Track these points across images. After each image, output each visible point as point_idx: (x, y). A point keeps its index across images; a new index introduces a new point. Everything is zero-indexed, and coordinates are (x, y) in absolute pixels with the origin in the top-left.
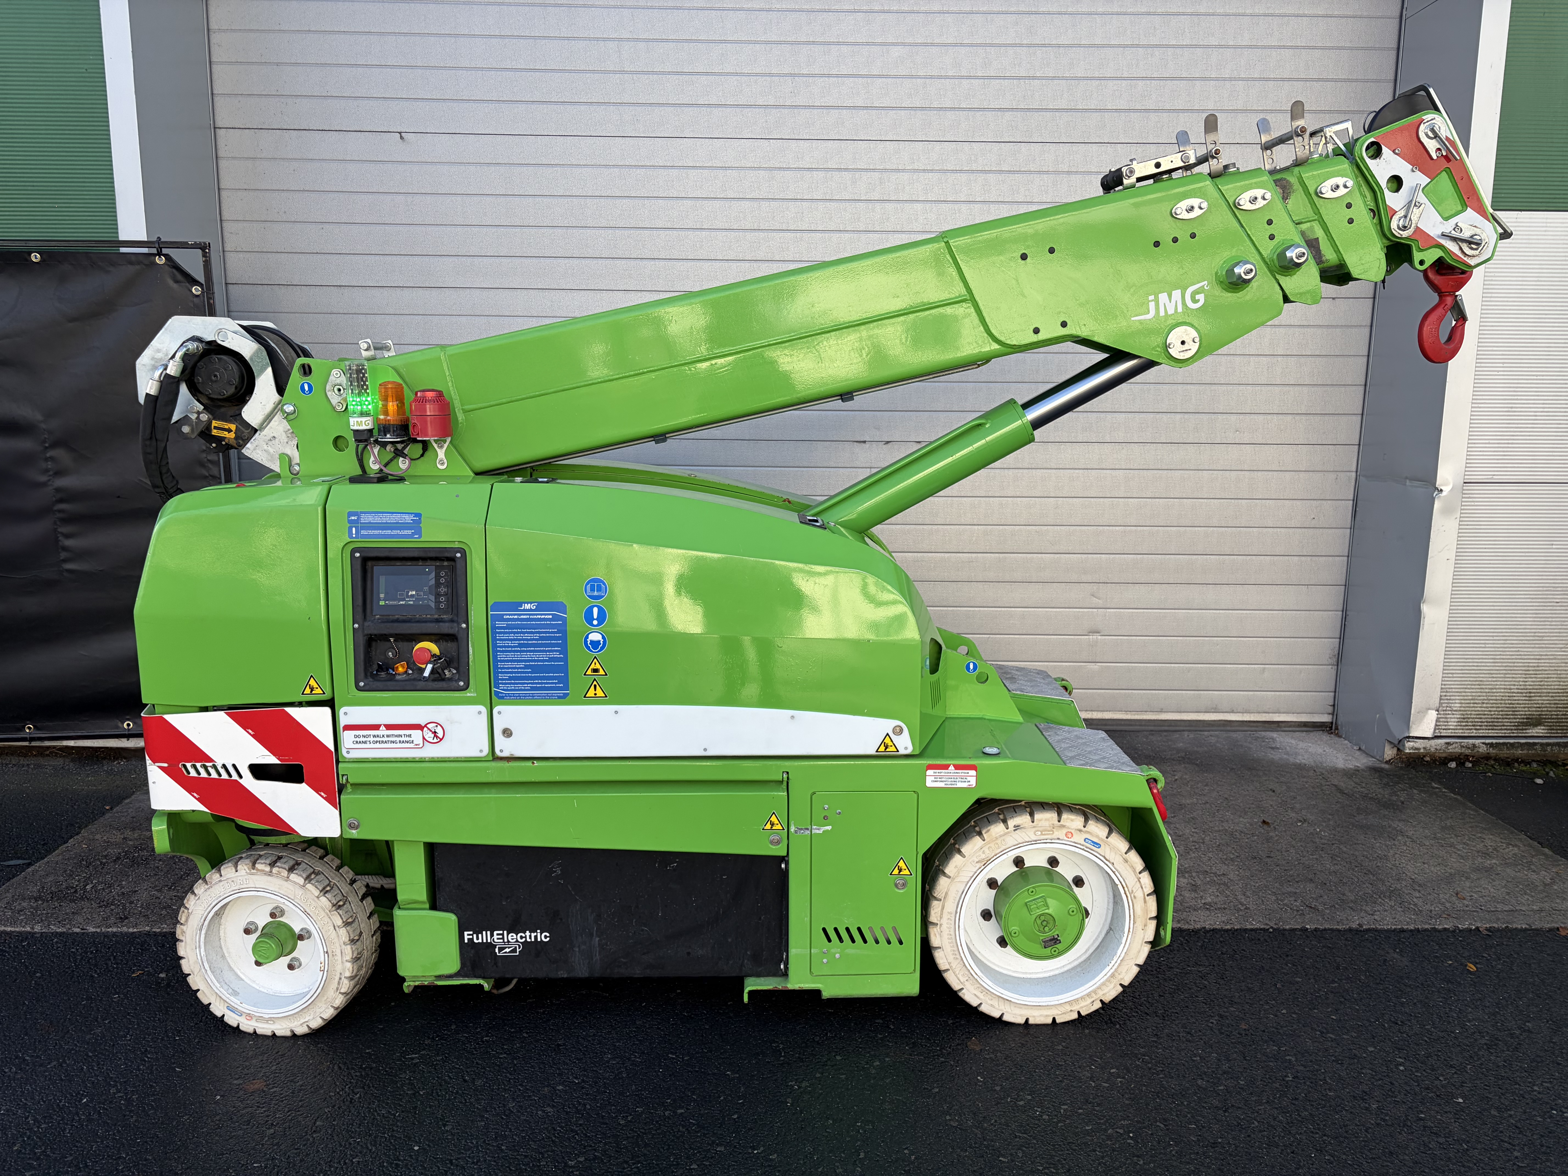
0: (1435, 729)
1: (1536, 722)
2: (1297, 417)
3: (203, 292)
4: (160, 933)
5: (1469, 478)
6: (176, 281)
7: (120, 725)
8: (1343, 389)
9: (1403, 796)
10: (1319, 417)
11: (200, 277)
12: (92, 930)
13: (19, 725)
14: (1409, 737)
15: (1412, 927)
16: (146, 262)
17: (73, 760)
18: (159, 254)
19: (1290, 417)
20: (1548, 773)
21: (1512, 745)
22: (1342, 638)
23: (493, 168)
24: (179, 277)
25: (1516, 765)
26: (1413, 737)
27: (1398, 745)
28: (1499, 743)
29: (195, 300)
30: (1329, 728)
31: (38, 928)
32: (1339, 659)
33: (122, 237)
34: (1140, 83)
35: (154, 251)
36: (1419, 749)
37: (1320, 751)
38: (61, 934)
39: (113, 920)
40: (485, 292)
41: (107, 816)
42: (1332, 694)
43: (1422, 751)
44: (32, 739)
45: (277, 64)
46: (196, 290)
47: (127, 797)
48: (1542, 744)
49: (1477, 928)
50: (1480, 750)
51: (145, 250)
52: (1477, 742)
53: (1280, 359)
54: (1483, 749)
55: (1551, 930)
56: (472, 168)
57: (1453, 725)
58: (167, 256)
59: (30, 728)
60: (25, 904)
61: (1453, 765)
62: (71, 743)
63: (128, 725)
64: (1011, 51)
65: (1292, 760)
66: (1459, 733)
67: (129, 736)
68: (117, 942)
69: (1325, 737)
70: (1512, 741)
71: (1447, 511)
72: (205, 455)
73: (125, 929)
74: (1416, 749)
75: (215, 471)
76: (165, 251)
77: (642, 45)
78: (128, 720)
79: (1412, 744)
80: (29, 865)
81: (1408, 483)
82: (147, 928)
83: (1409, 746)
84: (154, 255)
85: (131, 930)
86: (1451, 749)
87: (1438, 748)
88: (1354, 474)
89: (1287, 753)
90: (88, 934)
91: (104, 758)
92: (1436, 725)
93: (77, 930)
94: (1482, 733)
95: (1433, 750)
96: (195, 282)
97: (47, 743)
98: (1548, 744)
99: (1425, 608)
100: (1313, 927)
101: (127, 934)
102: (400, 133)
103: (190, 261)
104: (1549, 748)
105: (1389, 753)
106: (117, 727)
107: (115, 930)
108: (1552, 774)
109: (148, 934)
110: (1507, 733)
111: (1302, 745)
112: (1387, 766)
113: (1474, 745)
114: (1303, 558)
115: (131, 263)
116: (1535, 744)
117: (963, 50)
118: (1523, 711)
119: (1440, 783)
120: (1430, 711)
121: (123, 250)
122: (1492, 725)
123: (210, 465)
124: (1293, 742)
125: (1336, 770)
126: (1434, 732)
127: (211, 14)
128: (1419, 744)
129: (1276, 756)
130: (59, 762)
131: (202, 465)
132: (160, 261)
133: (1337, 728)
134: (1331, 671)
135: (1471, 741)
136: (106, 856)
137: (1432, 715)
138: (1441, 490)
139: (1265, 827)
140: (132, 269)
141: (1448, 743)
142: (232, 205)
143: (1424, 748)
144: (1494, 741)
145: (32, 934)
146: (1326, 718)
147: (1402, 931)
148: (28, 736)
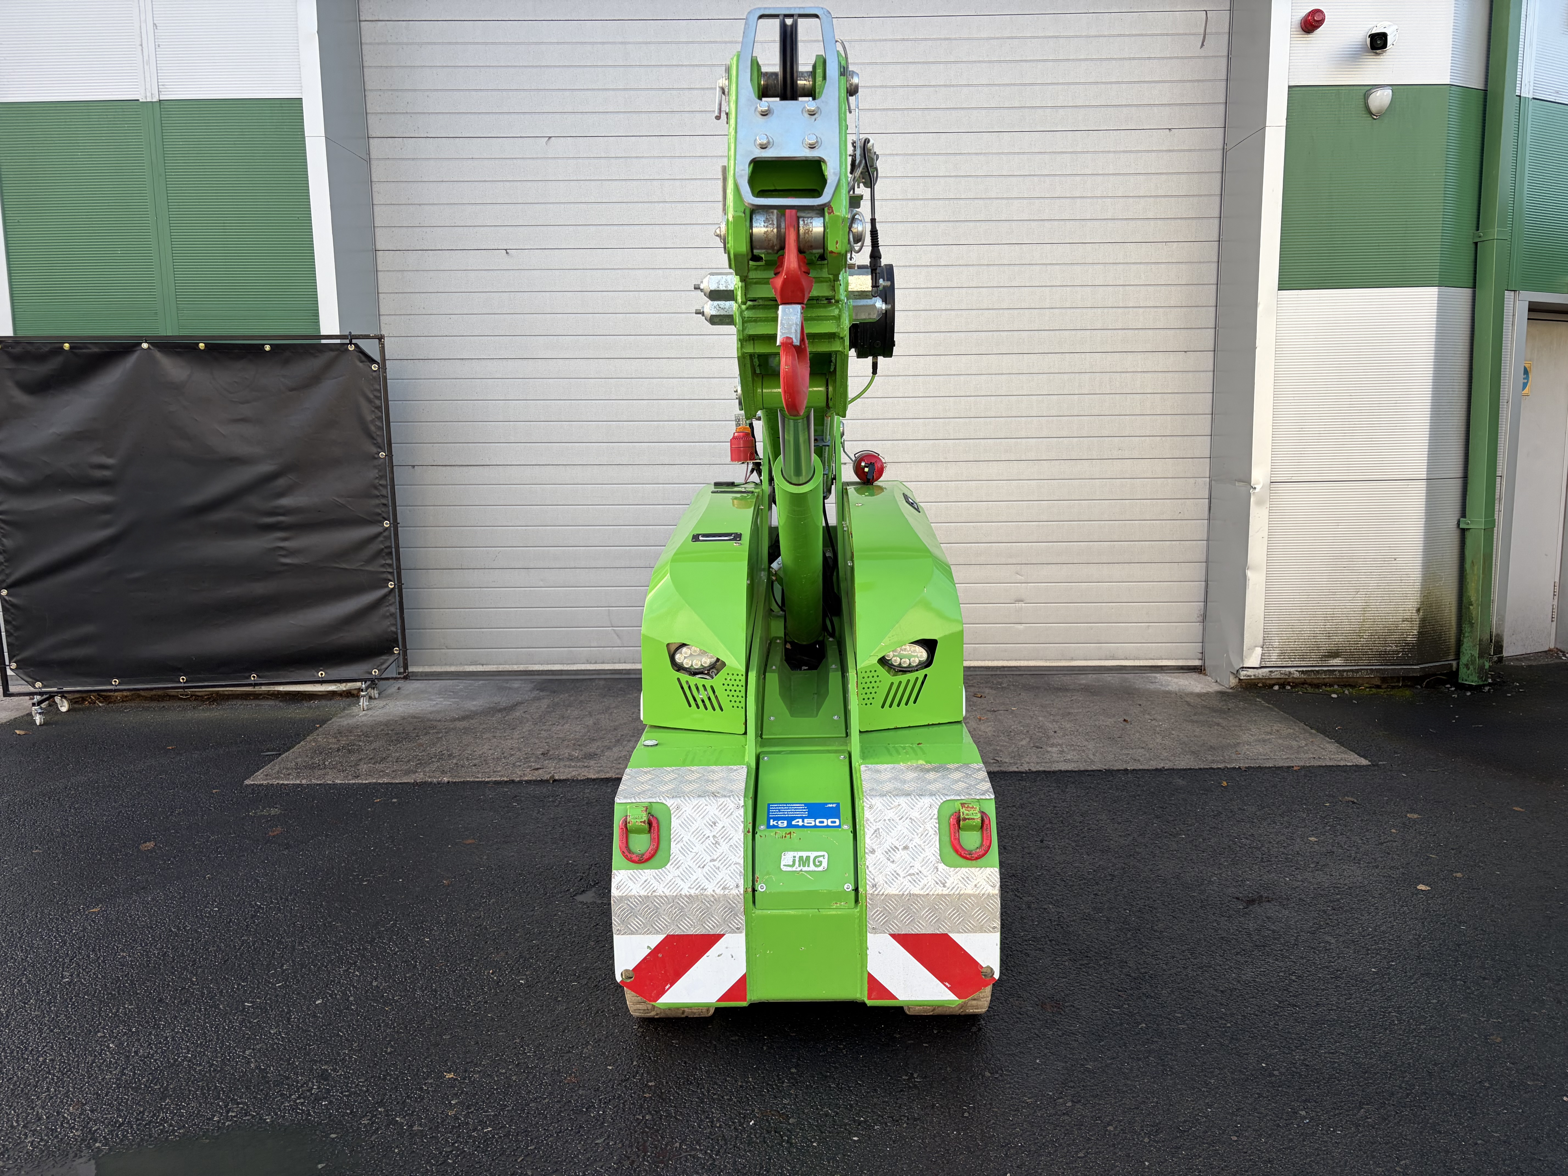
0: (1261, 662)
1: (1335, 655)
2: (1164, 438)
3: (379, 368)
4: (383, 783)
5: (1274, 479)
6: (362, 362)
7: (316, 674)
8: (1196, 417)
9: (1231, 705)
10: (1180, 438)
11: (377, 357)
12: (339, 782)
13: (247, 675)
14: (1243, 668)
15: (1197, 768)
16: (342, 349)
17: (281, 701)
18: (351, 343)
19: (1159, 438)
20: (1344, 692)
21: (1318, 671)
22: (1206, 602)
23: (572, 272)
24: (363, 358)
25: (1324, 687)
26: (1246, 668)
27: (1236, 674)
28: (1308, 671)
29: (374, 374)
30: (1199, 670)
31: (304, 782)
32: (1204, 618)
33: (323, 332)
34: (1037, 201)
35: (347, 341)
36: (1251, 676)
37: (1187, 683)
38: (320, 784)
39: (350, 777)
40: (567, 361)
41: (320, 729)
42: (1201, 644)
43: (1253, 677)
44: (255, 685)
45: (420, 205)
46: (374, 367)
47: (328, 721)
48: (1339, 671)
49: (1240, 768)
50: (1295, 676)
51: (338, 341)
52: (1292, 670)
53: (1149, 396)
54: (1297, 675)
55: (1289, 767)
56: (557, 272)
57: (1274, 658)
58: (356, 345)
59: (254, 677)
60: (290, 771)
61: (1276, 688)
62: (281, 688)
63: (322, 674)
64: (942, 180)
65: (1163, 688)
66: (1279, 664)
67: (322, 682)
68: (357, 788)
69: (1195, 675)
70: (1317, 669)
71: (1260, 503)
72: (377, 481)
73: (360, 781)
74: (1248, 676)
75: (384, 492)
76: (354, 341)
77: (678, 183)
78: (321, 670)
79: (1245, 672)
80: (280, 755)
81: (1237, 484)
82: (374, 781)
83: (1243, 674)
84: (348, 344)
85: (364, 782)
86: (1273, 675)
87: (1264, 675)
88: (1208, 479)
89: (1162, 685)
90: (337, 784)
91: (302, 700)
92: (1262, 659)
93: (330, 782)
94: (1295, 663)
95: (1260, 677)
96: (374, 361)
97: (264, 688)
98: (1344, 671)
99: (1249, 573)
100: (1132, 768)
101: (362, 784)
102: (506, 250)
103: (370, 348)
104: (1345, 674)
105: (1233, 682)
106: (314, 676)
107: (354, 782)
108: (1347, 692)
109: (375, 784)
110: (1314, 663)
111: (1175, 680)
112: (1231, 691)
113: (1290, 672)
114: (1174, 542)
115: (332, 350)
116: (1335, 671)
117: (908, 181)
118: (1325, 647)
119: (1263, 699)
120: (1257, 648)
121: (323, 341)
122: (1303, 658)
123: (381, 488)
124: (1170, 679)
125: (1192, 694)
126: (1260, 663)
127: (373, 171)
128: (1251, 672)
129: (1152, 687)
130: (271, 703)
131: (376, 488)
132: (351, 348)
133: (1205, 670)
134: (1198, 627)
135: (1287, 669)
136: (330, 749)
137: (1259, 651)
138: (1255, 488)
139: (1125, 723)
140: (333, 354)
141: (1270, 672)
142: (387, 304)
143: (1254, 675)
144: (1304, 669)
145: (301, 785)
146: (1197, 663)
147: (1190, 769)
148: (253, 682)
